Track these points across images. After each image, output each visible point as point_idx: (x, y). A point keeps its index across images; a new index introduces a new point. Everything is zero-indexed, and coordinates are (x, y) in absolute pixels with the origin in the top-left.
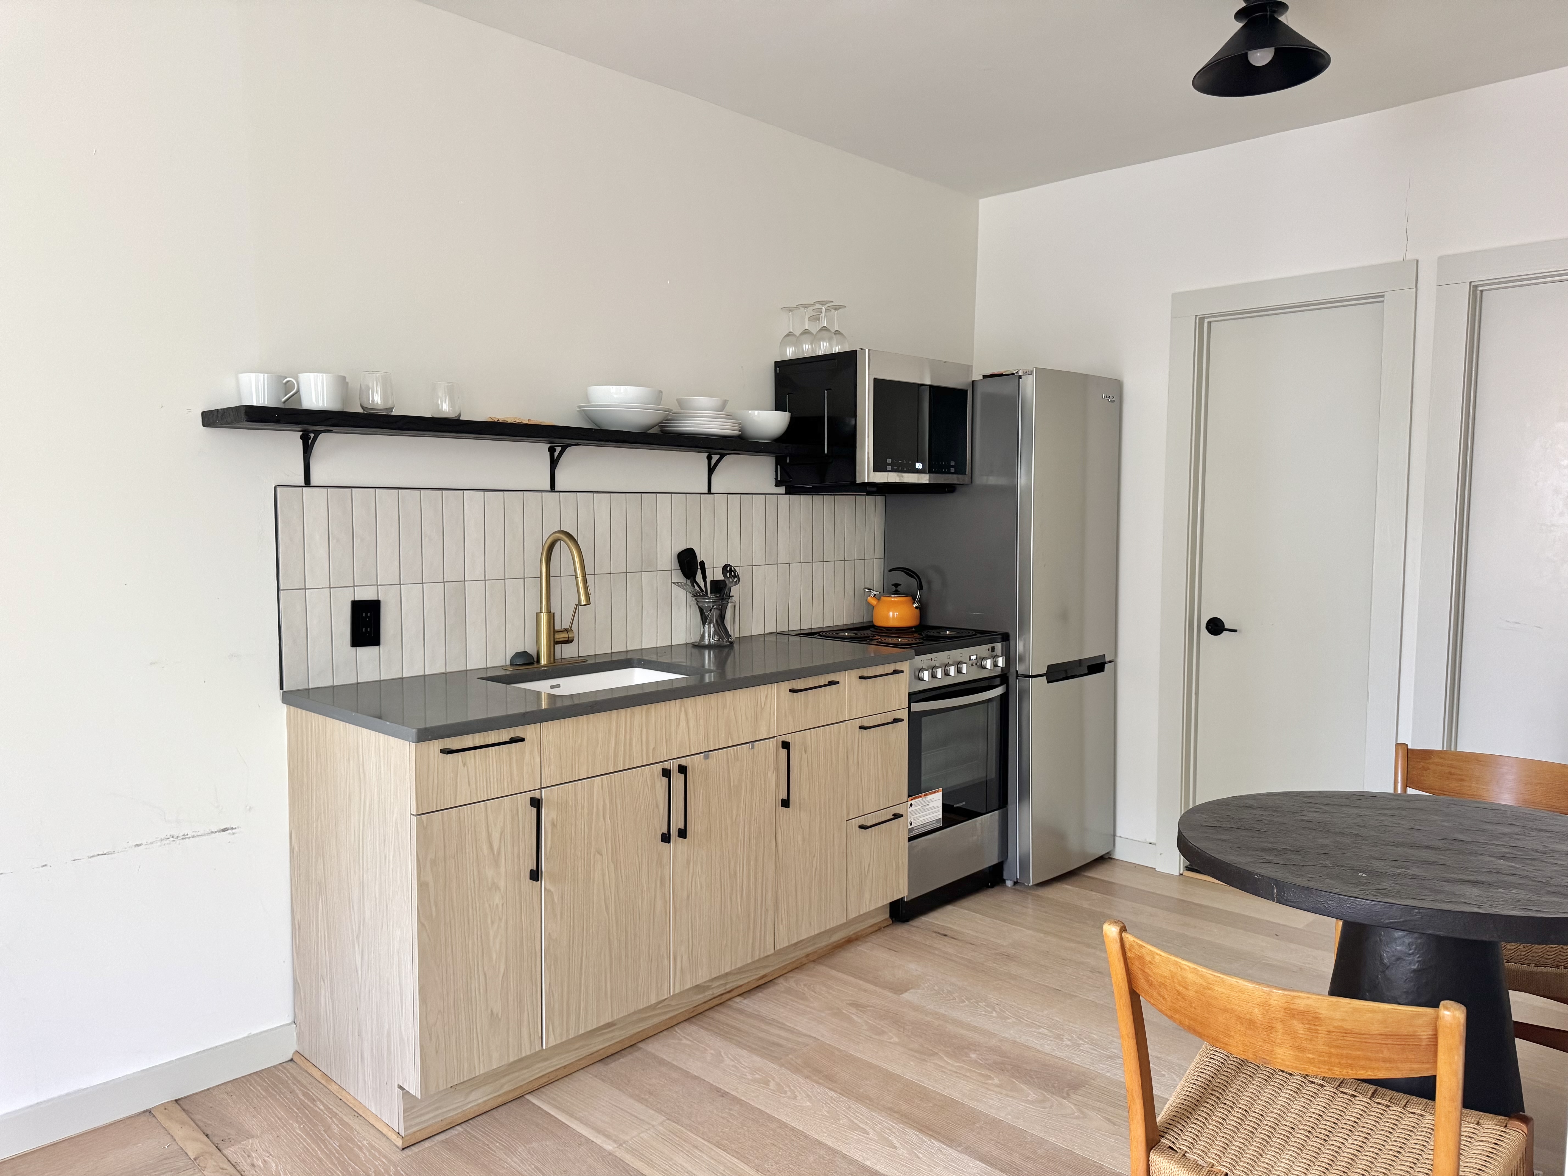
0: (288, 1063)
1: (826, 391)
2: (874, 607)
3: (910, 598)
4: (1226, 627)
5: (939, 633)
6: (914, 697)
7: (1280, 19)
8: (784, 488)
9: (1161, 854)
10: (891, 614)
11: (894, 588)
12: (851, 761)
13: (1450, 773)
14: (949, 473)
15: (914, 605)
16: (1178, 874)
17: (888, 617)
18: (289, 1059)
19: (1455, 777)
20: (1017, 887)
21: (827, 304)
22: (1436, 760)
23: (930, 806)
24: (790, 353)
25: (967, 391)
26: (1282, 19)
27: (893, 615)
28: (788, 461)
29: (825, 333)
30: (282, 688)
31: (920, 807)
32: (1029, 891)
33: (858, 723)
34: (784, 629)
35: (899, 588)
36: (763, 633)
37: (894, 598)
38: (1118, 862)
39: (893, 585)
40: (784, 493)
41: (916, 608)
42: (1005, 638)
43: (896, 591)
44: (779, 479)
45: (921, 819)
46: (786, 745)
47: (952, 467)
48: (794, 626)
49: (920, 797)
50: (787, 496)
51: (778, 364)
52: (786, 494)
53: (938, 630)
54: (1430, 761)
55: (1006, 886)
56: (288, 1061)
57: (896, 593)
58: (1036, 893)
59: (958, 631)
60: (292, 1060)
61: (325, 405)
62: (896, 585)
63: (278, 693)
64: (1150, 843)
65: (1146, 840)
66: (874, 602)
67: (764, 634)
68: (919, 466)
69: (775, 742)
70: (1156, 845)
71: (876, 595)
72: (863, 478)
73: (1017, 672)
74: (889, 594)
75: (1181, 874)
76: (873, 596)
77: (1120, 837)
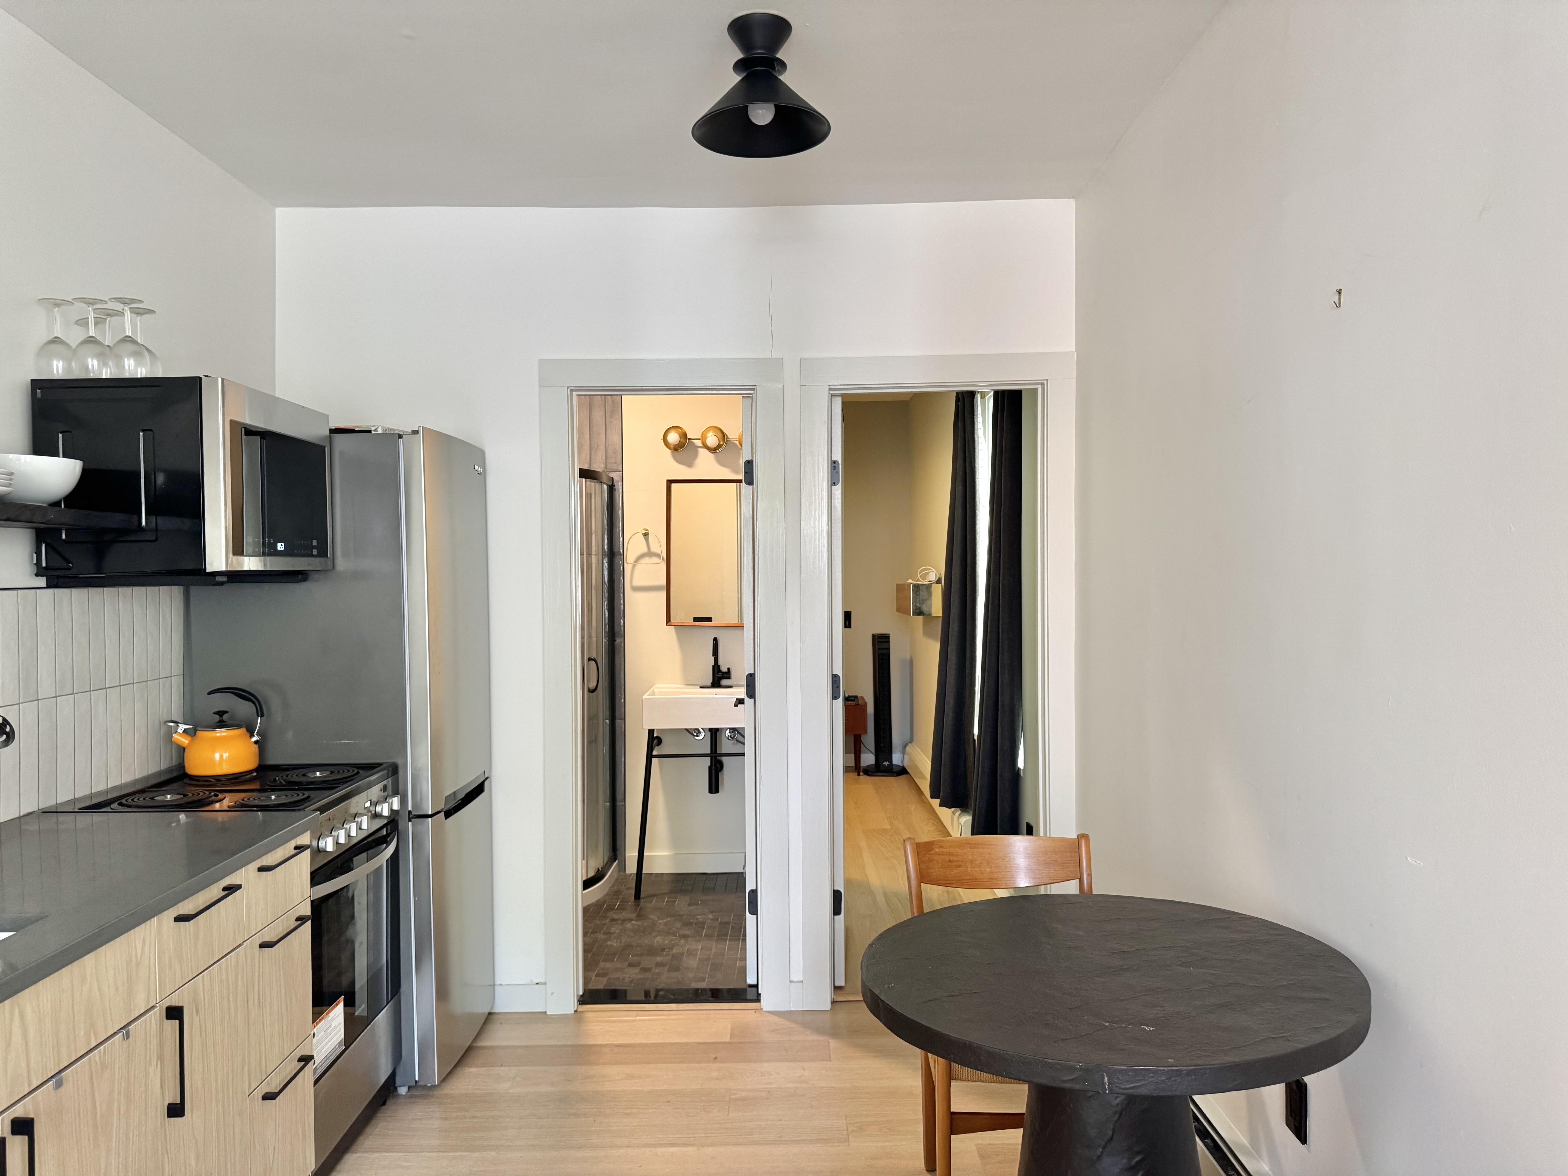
2: (184, 749)
3: (243, 730)
5: (304, 775)
6: (317, 877)
7: (780, 77)
8: (44, 579)
9: (552, 994)
10: (217, 756)
11: (217, 718)
12: (251, 1002)
13: (950, 861)
14: (312, 555)
15: (254, 739)
16: (573, 1012)
17: (213, 760)
19: (954, 863)
20: (414, 1092)
21: (96, 303)
22: (937, 850)
23: (333, 1026)
24: (58, 369)
25: (324, 447)
26: (782, 78)
27: (221, 756)
28: (64, 537)
29: (130, 347)
31: (323, 1033)
32: (431, 1093)
33: (258, 940)
34: (48, 803)
35: (225, 717)
36: (17, 816)
37: (221, 733)
38: (500, 1016)
39: (216, 713)
40: (45, 586)
41: (256, 742)
42: (394, 770)
43: (221, 721)
44: (44, 565)
45: (324, 1050)
46: (174, 1013)
47: (315, 547)
48: (64, 796)
49: (323, 1018)
50: (50, 591)
51: (36, 384)
52: (49, 586)
53: (303, 771)
54: (933, 852)
55: (400, 1095)
57: (222, 724)
58: (441, 1092)
59: (332, 768)
62: (221, 713)
64: (537, 984)
65: (532, 981)
66: (184, 741)
67: (19, 818)
68: (280, 546)
69: (159, 1013)
70: (545, 984)
71: (185, 731)
72: (212, 564)
73: (410, 812)
74: (209, 727)
75: (576, 1011)
76: (181, 732)
77: (501, 985)
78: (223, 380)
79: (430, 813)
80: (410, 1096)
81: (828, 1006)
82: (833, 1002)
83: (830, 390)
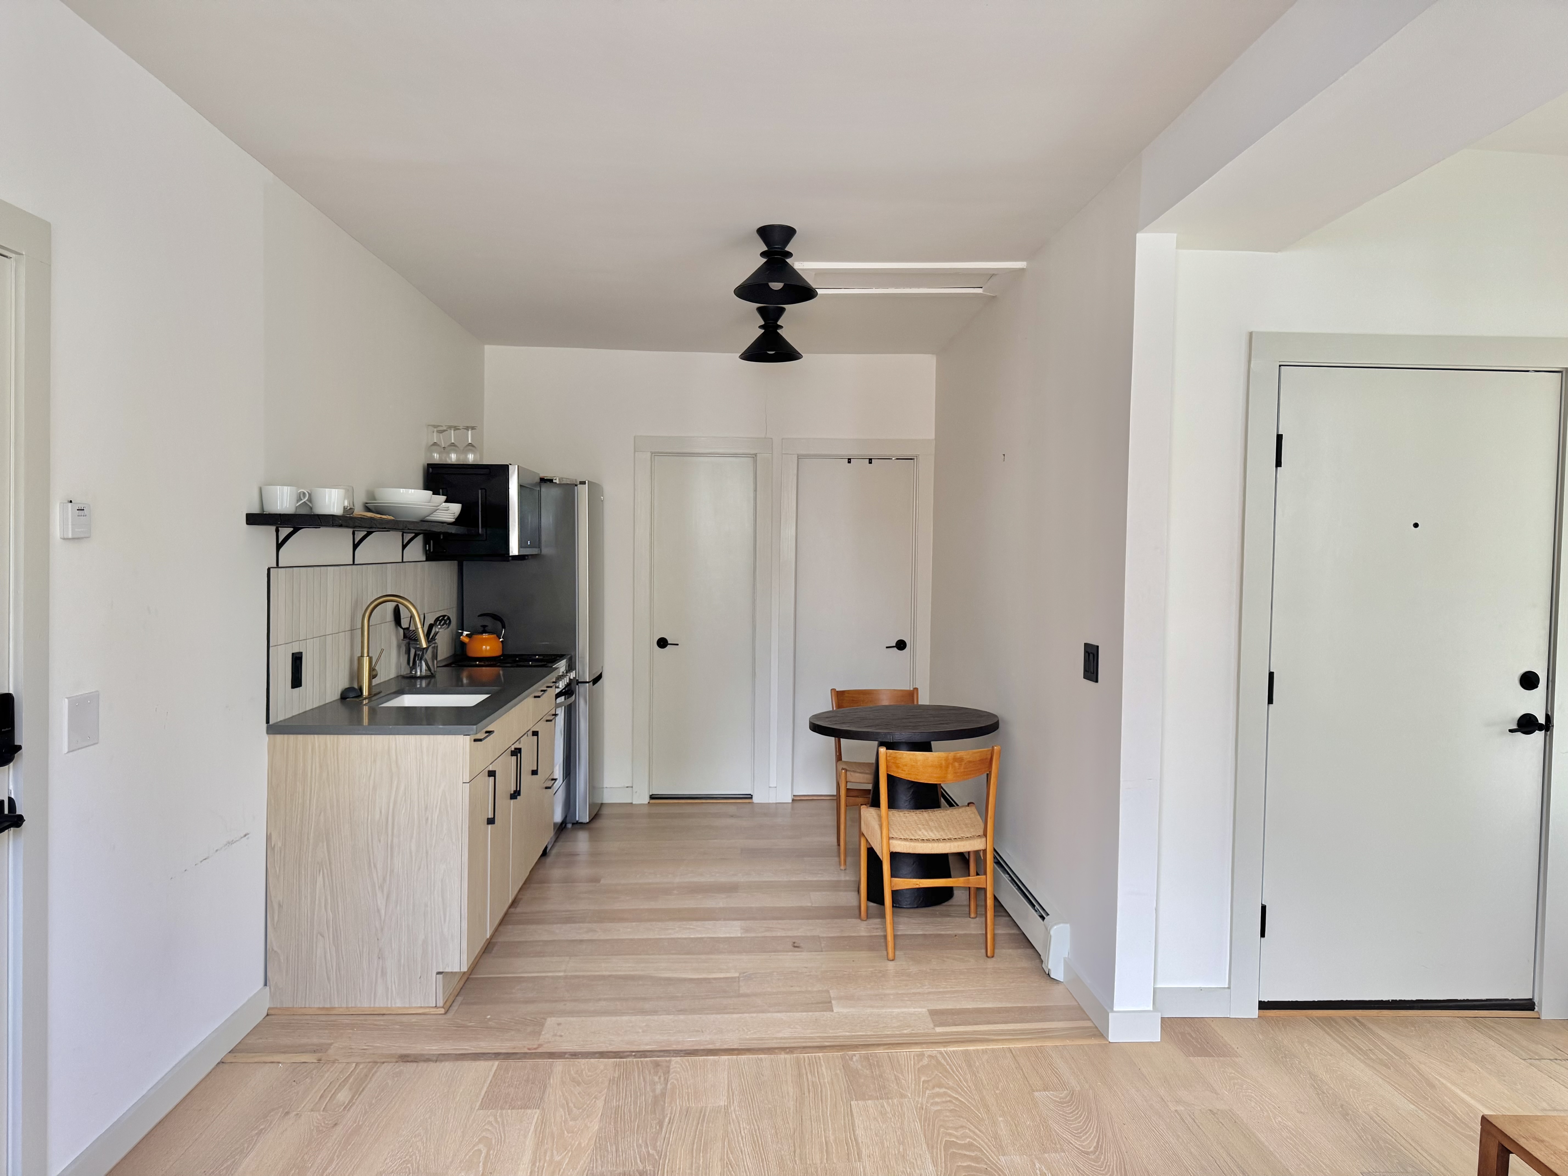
0: (266, 1018)
1: (480, 491)
2: (466, 644)
3: (495, 635)
4: (669, 643)
5: (530, 657)
8: (426, 557)
10: (483, 647)
11: (483, 629)
13: (853, 700)
15: (501, 640)
16: (647, 803)
17: (482, 650)
18: (266, 1014)
20: (577, 826)
24: (437, 459)
27: (486, 648)
28: (442, 538)
30: (268, 722)
35: (486, 628)
37: (485, 636)
38: (607, 804)
39: (481, 626)
40: (425, 560)
41: (502, 641)
42: (571, 658)
43: (485, 630)
44: (432, 551)
46: (535, 733)
50: (426, 563)
51: (427, 466)
52: (427, 560)
53: (527, 656)
56: (266, 1017)
57: (485, 632)
59: (541, 655)
60: (268, 1015)
61: (335, 511)
62: (484, 626)
63: (265, 725)
64: (627, 787)
65: (624, 786)
66: (466, 640)
69: (530, 733)
70: (632, 787)
71: (467, 635)
72: (512, 552)
73: (577, 680)
74: (479, 633)
75: (649, 803)
76: (465, 635)
77: (606, 788)
78: (518, 466)
79: (588, 681)
80: (573, 829)
81: (790, 801)
82: (793, 800)
83: (798, 456)
